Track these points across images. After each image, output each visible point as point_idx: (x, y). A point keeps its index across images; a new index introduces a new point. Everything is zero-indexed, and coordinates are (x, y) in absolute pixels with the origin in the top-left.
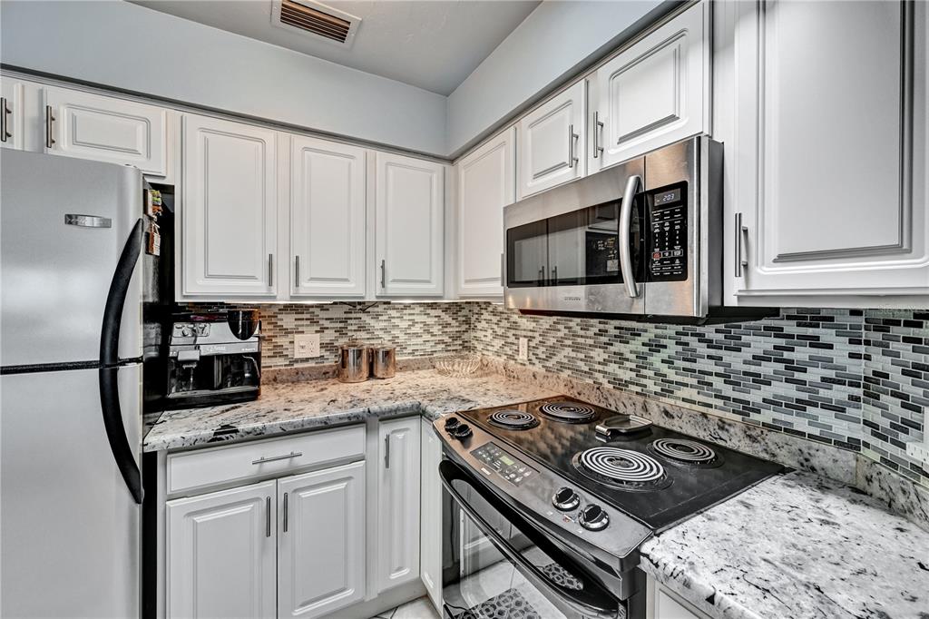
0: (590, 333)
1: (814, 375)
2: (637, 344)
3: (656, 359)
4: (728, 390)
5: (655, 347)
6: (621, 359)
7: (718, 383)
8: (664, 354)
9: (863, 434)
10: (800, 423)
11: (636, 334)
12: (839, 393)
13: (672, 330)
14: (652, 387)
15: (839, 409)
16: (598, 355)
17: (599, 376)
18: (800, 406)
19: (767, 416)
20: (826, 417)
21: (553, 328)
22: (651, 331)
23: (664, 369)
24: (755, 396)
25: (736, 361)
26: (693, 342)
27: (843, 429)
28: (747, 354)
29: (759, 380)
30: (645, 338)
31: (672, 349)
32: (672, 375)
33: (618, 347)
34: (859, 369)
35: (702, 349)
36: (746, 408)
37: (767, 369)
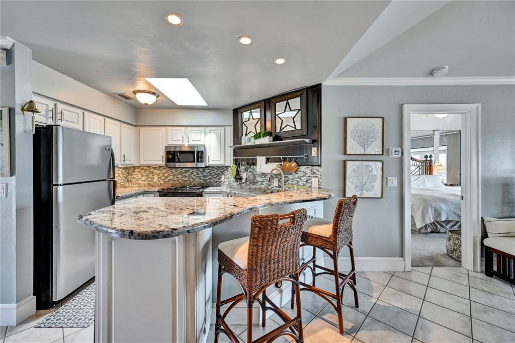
0: (178, 172)
1: (213, 174)
2: (188, 173)
3: (192, 176)
4: (204, 179)
5: (192, 173)
6: (185, 176)
7: (202, 177)
8: (194, 174)
9: (217, 180)
10: (212, 181)
11: (188, 171)
12: (215, 176)
13: (195, 170)
14: (192, 180)
15: (215, 178)
16: (180, 176)
17: (180, 181)
18: (212, 179)
19: (208, 181)
20: (214, 179)
21: (167, 172)
22: (191, 171)
23: (194, 177)
24: (207, 178)
25: (204, 174)
26: (199, 172)
27: (216, 180)
28: (206, 173)
29: (208, 176)
30: (190, 172)
31: (195, 173)
32: (195, 178)
33: (184, 174)
34: (217, 173)
35: (200, 173)
36: (206, 180)
37: (208, 174)
